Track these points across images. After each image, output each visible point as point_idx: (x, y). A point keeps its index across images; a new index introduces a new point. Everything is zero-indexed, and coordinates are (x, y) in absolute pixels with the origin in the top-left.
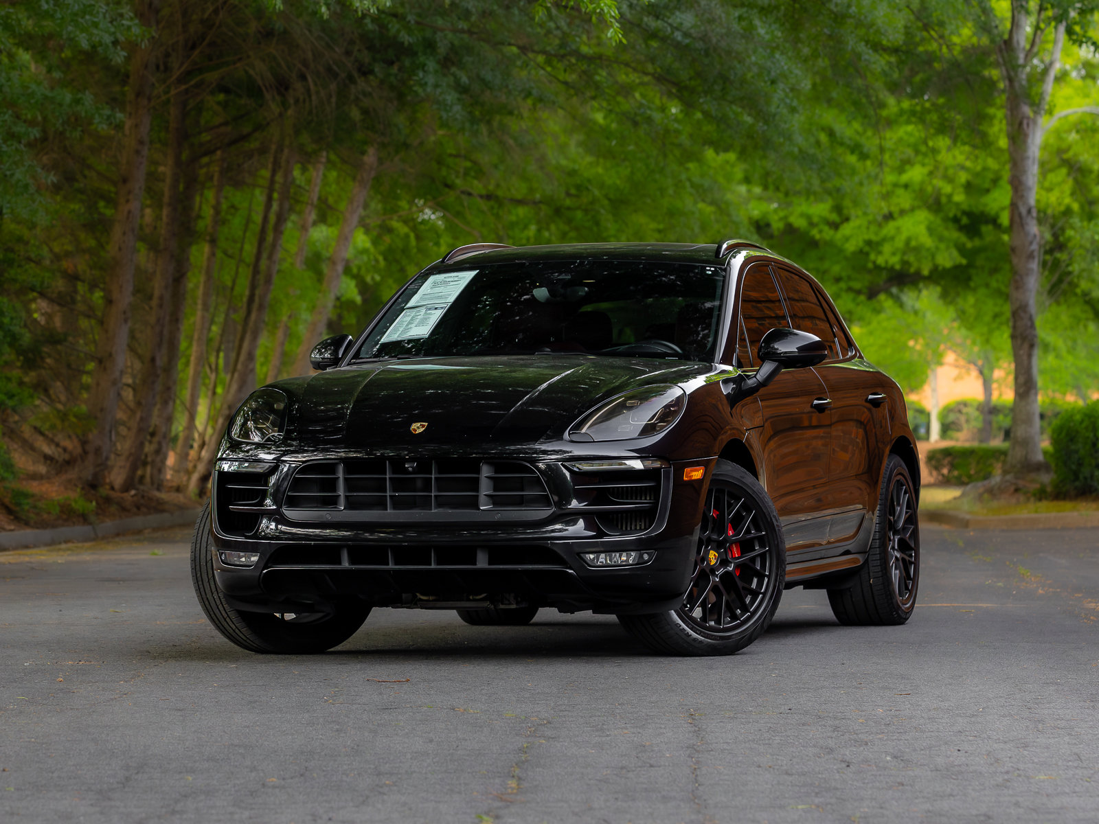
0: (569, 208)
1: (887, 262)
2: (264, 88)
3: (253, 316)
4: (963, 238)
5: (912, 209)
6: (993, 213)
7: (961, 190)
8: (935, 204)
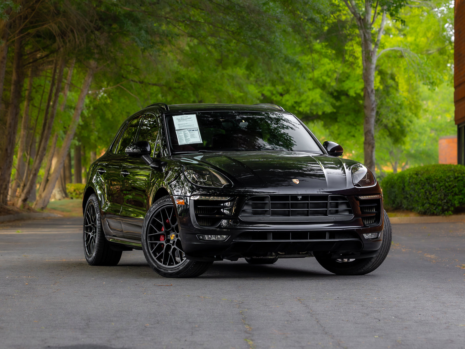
0: (175, 88)
1: (303, 110)
2: (56, 36)
3: (46, 132)
4: (334, 101)
5: (313, 89)
6: (346, 89)
7: (334, 81)
8: (323, 86)
